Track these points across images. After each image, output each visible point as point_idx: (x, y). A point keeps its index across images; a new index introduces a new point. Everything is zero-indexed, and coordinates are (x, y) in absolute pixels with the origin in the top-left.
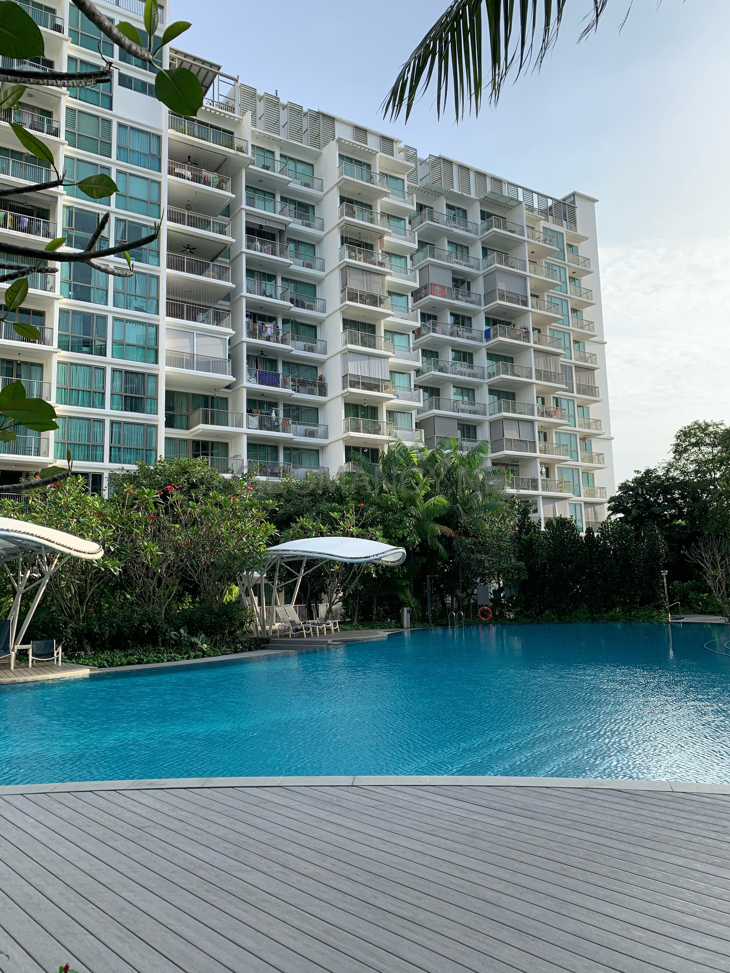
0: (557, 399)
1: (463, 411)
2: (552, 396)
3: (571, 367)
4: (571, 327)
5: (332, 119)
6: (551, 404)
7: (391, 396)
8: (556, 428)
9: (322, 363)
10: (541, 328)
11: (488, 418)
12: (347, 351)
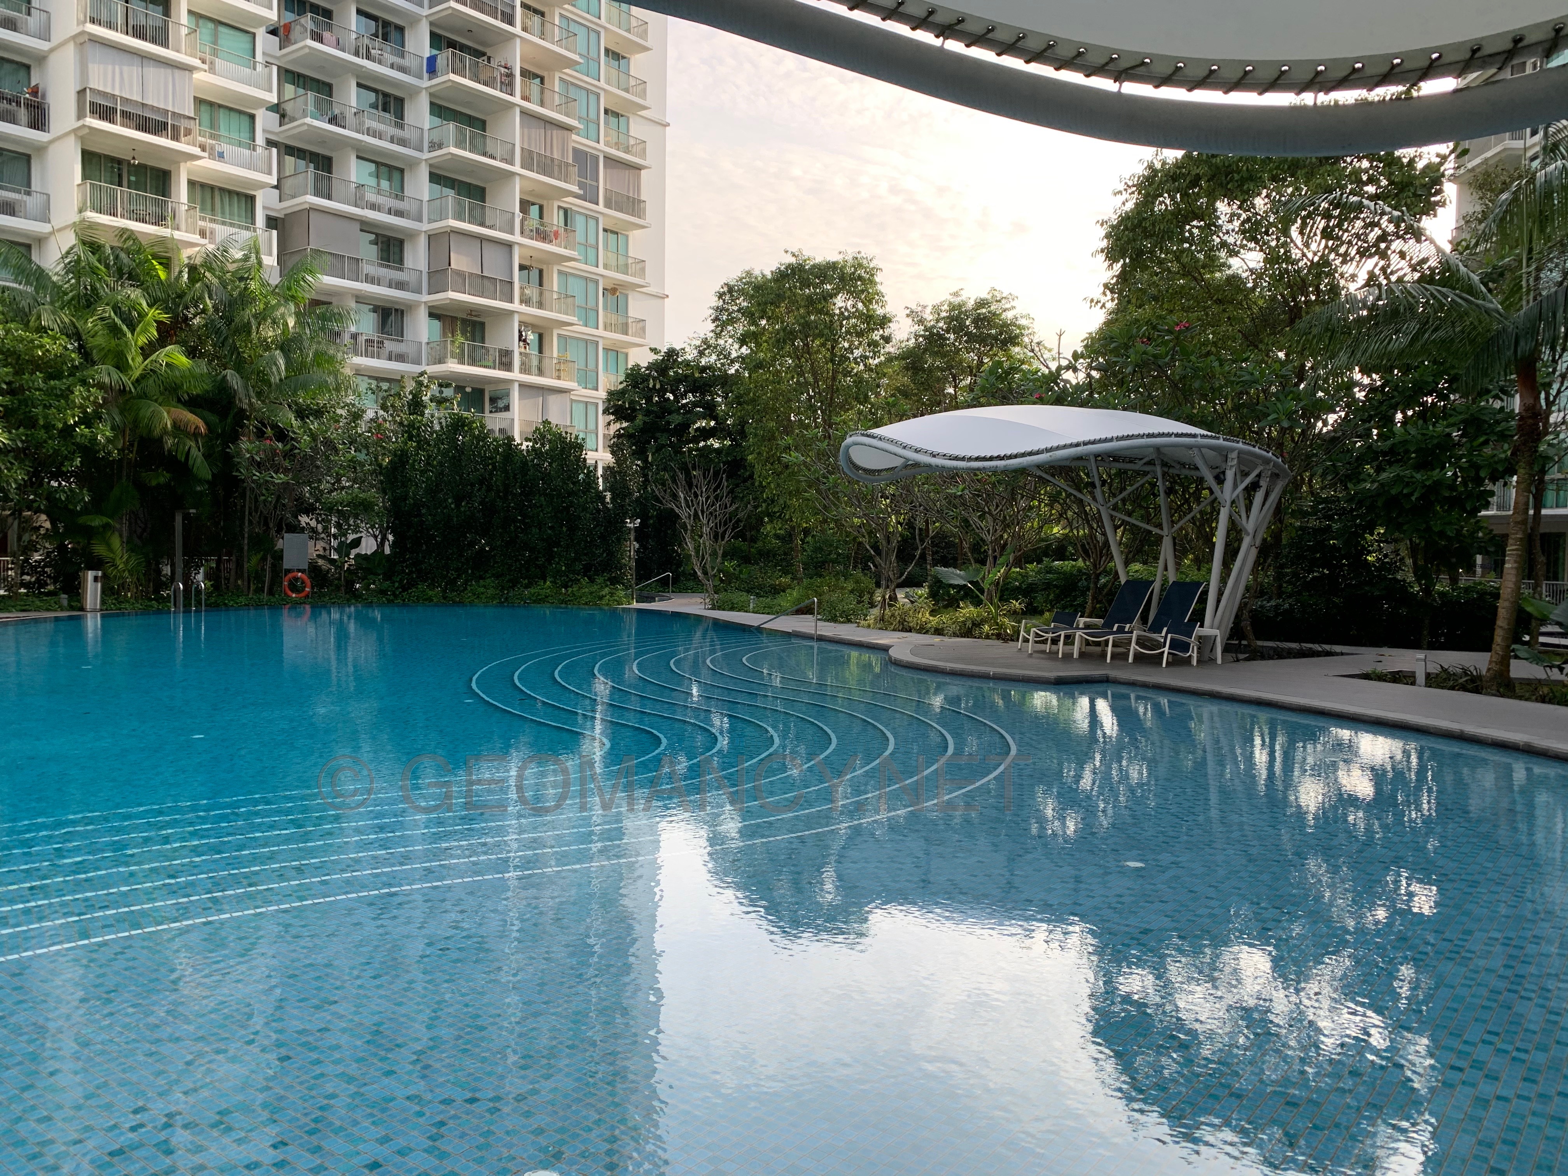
0: (566, 211)
1: (373, 207)
2: (556, 204)
3: (597, 158)
4: (602, 84)
6: (555, 219)
7: (197, 151)
8: (559, 264)
9: (42, 58)
10: (545, 74)
11: (425, 227)
12: (86, 38)
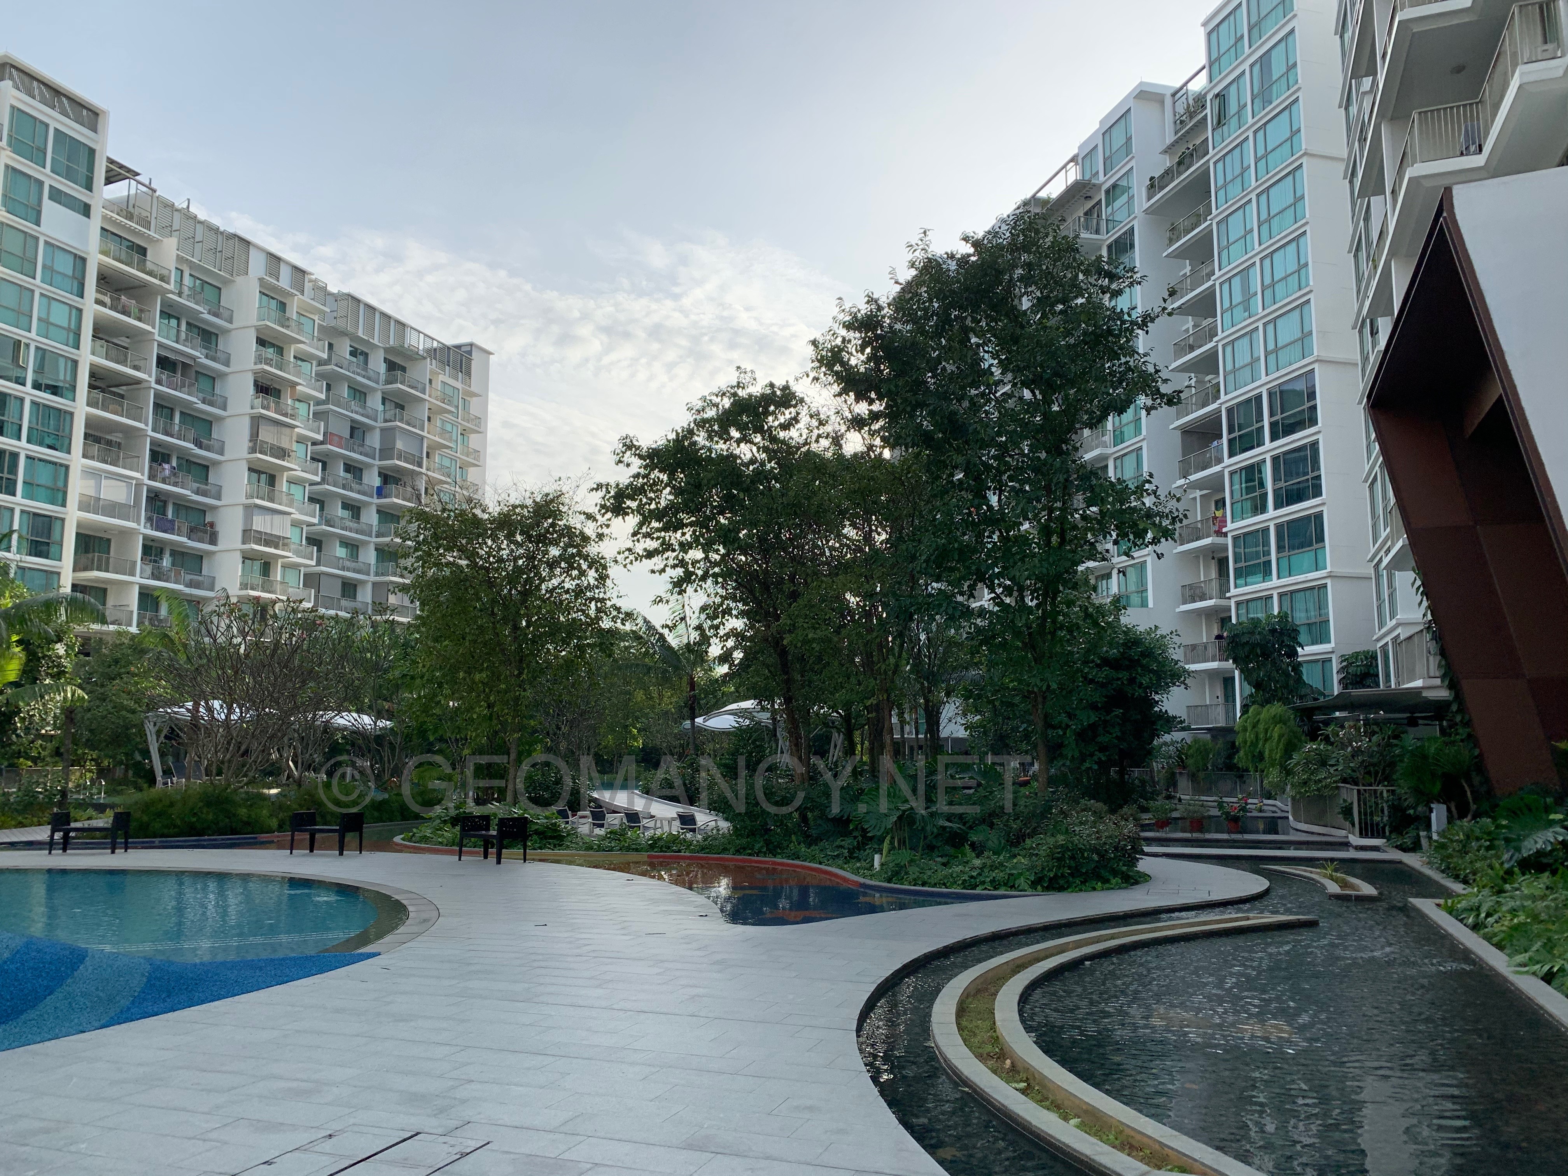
1: (346, 569)
5: (247, 243)
7: (286, 554)
9: (213, 508)
11: (371, 579)
12: (253, 505)
